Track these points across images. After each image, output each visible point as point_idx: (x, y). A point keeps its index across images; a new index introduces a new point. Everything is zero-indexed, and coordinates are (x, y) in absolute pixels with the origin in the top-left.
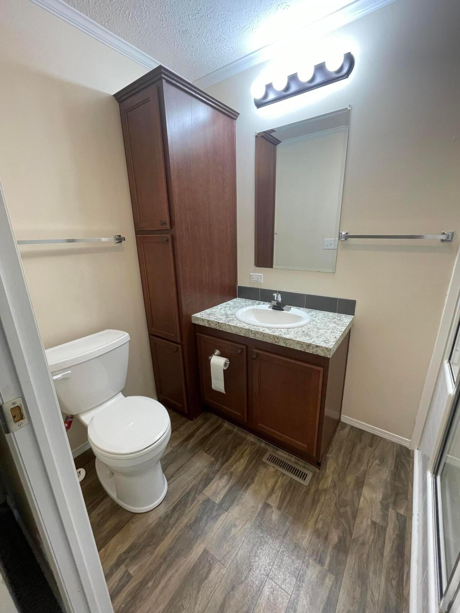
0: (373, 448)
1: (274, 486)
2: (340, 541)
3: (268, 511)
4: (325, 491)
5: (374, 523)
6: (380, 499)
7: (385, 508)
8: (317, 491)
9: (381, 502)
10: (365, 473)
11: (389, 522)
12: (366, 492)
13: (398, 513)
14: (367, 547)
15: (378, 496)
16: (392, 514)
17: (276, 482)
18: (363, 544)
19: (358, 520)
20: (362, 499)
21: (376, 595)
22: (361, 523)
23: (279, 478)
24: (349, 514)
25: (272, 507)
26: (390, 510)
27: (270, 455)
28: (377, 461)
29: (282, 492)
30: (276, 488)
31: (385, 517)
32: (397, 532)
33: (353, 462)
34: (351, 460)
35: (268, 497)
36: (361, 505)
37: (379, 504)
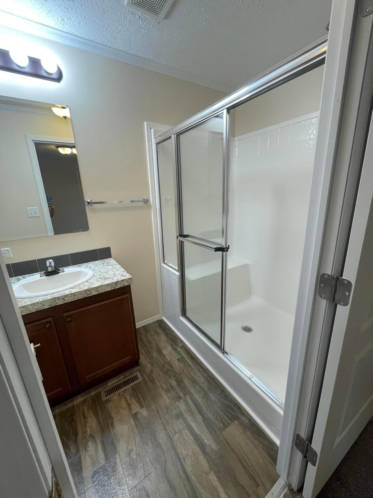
0: (149, 332)
1: (127, 402)
2: (177, 381)
3: (139, 416)
4: (152, 371)
5: (178, 360)
6: (171, 349)
7: (175, 350)
8: (148, 376)
9: (173, 350)
10: (157, 345)
11: (181, 353)
12: (165, 352)
13: (180, 347)
14: (185, 371)
15: (170, 348)
16: (179, 349)
17: (126, 399)
18: (183, 371)
19: (173, 366)
20: (166, 356)
21: (202, 380)
22: (175, 365)
23: (125, 396)
24: (169, 368)
25: (138, 411)
26: (177, 348)
27: (105, 392)
28: (156, 336)
29: (135, 399)
30: (129, 402)
31: (179, 353)
32: (186, 353)
33: (148, 346)
34: (146, 346)
35: (130, 411)
36: (168, 359)
37: (173, 351)
